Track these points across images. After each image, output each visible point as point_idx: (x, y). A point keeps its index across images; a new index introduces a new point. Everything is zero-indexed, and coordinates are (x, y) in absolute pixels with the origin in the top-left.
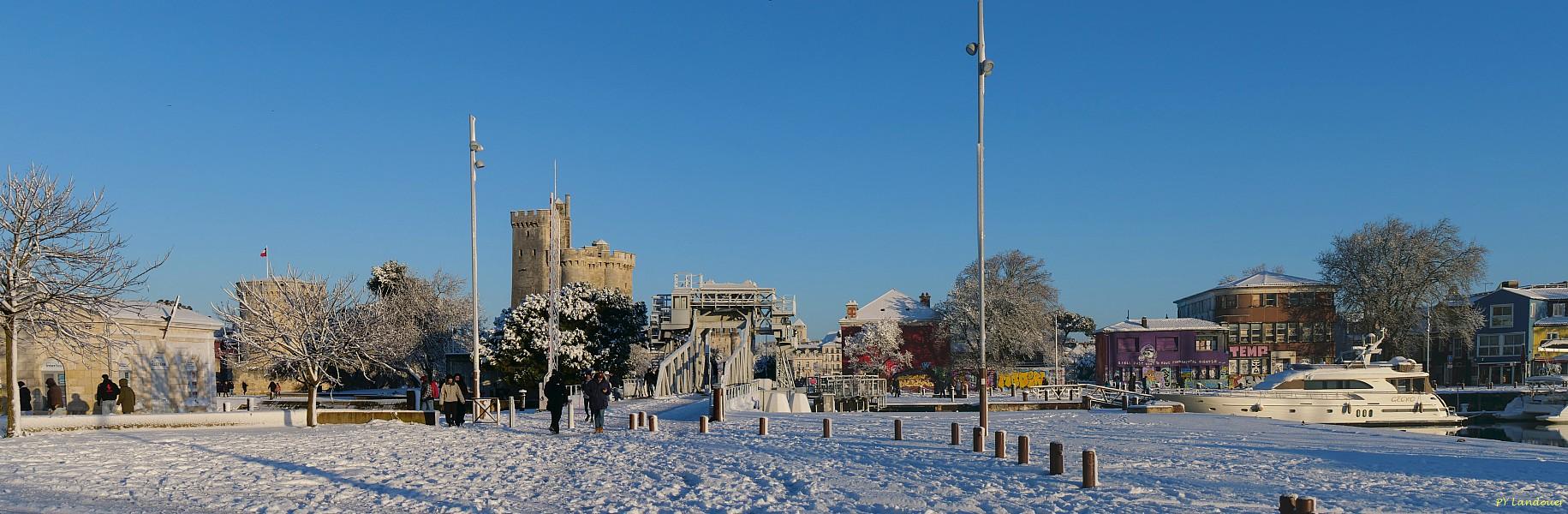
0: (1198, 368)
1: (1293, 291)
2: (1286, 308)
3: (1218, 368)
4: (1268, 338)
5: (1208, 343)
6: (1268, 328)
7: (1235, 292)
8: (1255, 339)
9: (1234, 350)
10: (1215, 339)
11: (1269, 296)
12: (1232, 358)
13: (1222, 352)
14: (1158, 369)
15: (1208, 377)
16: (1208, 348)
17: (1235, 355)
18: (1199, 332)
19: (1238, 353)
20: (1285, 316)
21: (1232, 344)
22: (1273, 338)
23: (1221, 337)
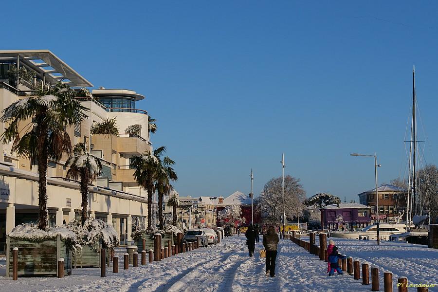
0: (360, 224)
1: (395, 193)
2: (392, 200)
3: (367, 223)
4: (386, 212)
5: (363, 213)
6: (386, 208)
7: (372, 193)
8: (381, 212)
9: (373, 216)
10: (366, 212)
11: (386, 195)
12: (373, 220)
13: (369, 217)
14: (344, 224)
15: (363, 227)
16: (363, 216)
17: (373, 218)
18: (359, 209)
19: (375, 218)
20: (392, 203)
21: (372, 214)
22: (388, 212)
23: (367, 211)
